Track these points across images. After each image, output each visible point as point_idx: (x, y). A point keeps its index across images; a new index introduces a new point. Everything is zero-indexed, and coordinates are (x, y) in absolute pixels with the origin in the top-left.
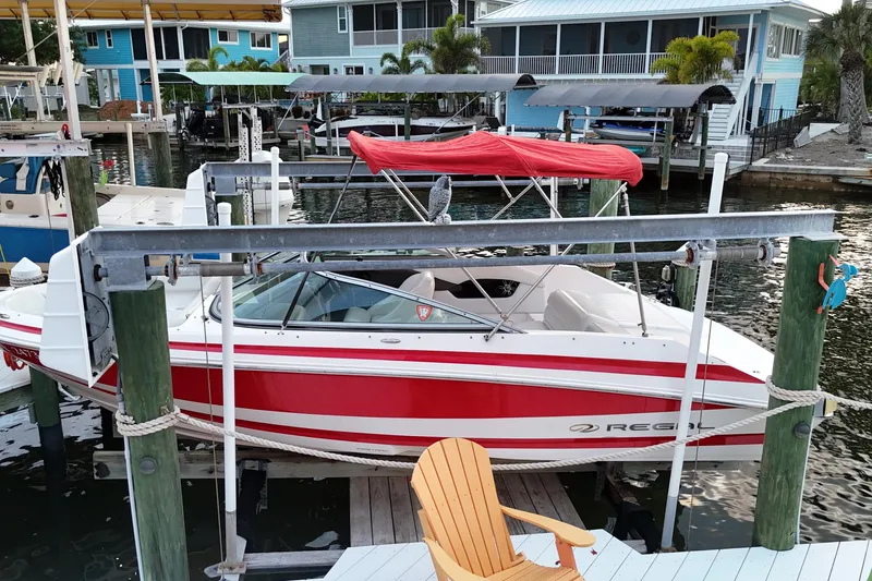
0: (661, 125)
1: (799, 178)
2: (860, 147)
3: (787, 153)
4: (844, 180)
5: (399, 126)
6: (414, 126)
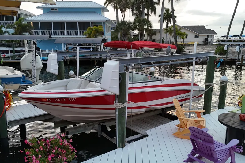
5: (10, 50)
6: (16, 50)
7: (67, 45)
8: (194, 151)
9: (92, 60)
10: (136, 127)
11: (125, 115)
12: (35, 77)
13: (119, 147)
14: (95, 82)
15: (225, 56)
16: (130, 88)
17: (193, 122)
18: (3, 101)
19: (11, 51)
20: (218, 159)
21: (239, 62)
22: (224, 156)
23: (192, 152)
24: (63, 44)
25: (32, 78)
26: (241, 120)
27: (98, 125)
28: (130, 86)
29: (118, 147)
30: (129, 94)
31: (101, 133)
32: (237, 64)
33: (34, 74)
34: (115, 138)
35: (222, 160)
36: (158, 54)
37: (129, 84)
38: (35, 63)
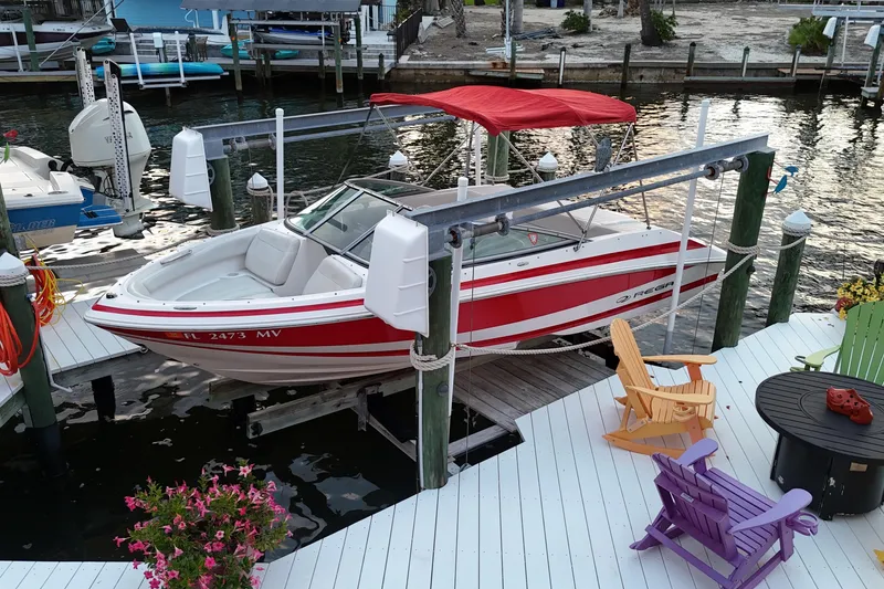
0: (328, 29)
1: (438, 73)
2: (469, 40)
3: (420, 49)
4: (473, 73)
5: (17, 33)
6: (36, 33)
7: (229, 17)
8: (666, 515)
9: (327, 74)
10: (484, 398)
11: (447, 391)
12: (129, 192)
13: (428, 486)
14: (345, 256)
15: (823, 60)
16: (465, 285)
17: (673, 407)
18: (30, 309)
19: (22, 38)
20: (739, 550)
21: (874, 86)
22: (759, 539)
23: (660, 517)
24: (215, 13)
25: (116, 196)
26: (828, 409)
27: (358, 394)
28: (466, 275)
29: (422, 486)
30: (463, 306)
31: (368, 418)
32: (863, 94)
33: (122, 182)
34: (414, 442)
35: (750, 554)
36: (575, 46)
37: (464, 266)
38: (123, 142)
